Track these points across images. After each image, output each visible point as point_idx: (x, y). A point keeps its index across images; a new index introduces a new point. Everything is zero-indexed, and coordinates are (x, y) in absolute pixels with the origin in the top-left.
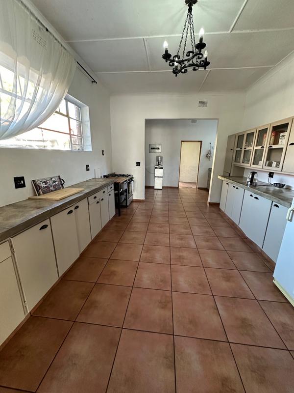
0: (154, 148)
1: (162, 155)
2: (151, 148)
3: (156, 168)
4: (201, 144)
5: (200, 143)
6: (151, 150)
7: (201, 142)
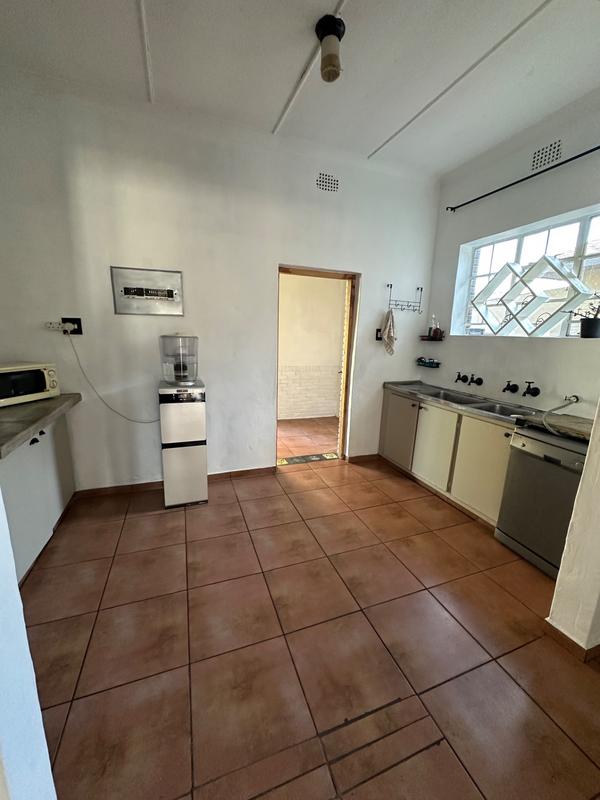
0: (140, 292)
1: (188, 327)
2: (127, 291)
3: (166, 399)
4: (354, 288)
5: (348, 283)
6: (124, 299)
7: (353, 278)
